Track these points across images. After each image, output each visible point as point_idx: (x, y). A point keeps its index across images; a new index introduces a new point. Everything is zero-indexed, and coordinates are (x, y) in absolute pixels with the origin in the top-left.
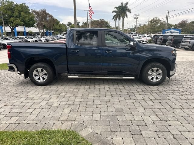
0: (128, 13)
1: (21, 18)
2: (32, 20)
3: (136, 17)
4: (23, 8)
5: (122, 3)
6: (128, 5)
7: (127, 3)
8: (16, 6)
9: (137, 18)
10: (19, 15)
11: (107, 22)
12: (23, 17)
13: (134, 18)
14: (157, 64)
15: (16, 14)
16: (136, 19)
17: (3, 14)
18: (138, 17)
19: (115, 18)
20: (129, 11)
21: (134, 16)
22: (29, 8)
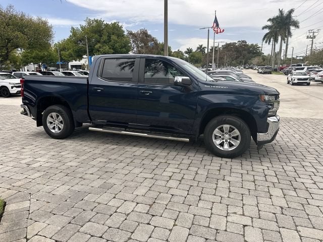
0: (292, 28)
1: (110, 43)
2: (125, 47)
3: (311, 34)
4: (115, 29)
5: (281, 12)
6: (293, 15)
7: (291, 11)
8: (106, 26)
9: (314, 37)
10: (108, 39)
11: (256, 45)
12: (113, 41)
13: (308, 37)
14: (230, 119)
15: (105, 38)
16: (312, 38)
17: (88, 39)
18: (315, 34)
19: (267, 38)
20: (296, 24)
21: (308, 34)
22: (124, 29)
